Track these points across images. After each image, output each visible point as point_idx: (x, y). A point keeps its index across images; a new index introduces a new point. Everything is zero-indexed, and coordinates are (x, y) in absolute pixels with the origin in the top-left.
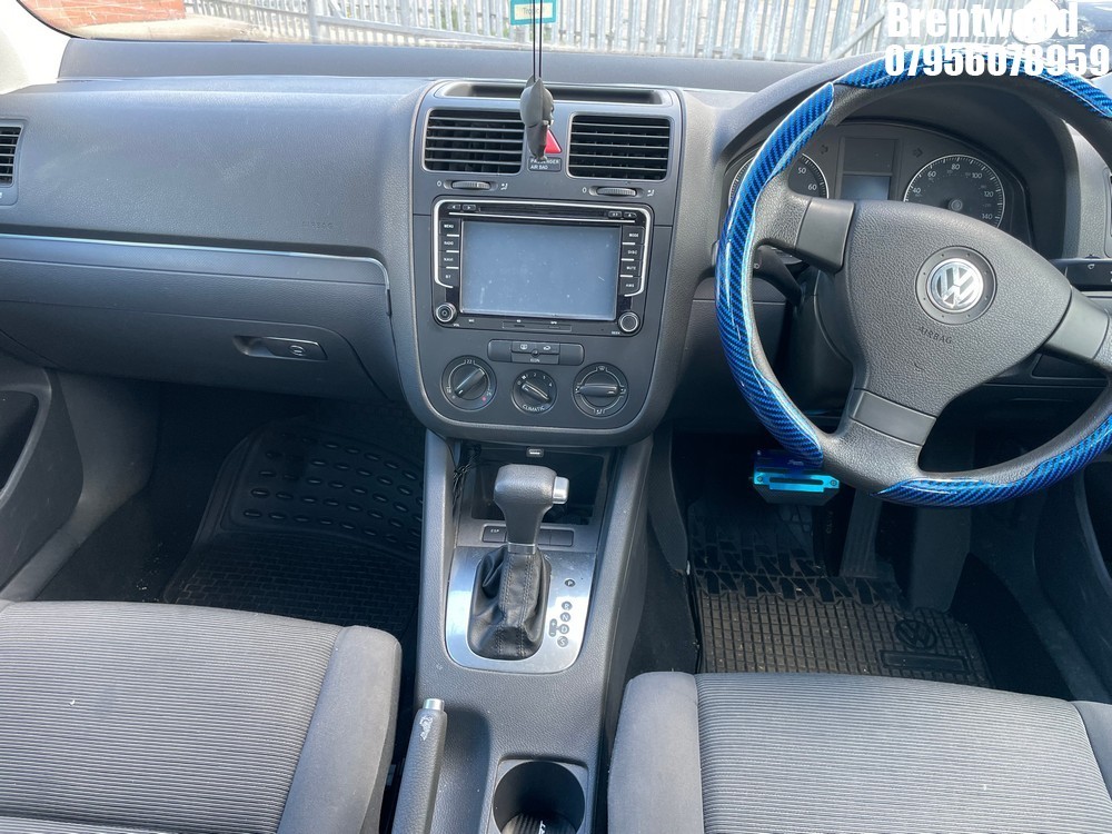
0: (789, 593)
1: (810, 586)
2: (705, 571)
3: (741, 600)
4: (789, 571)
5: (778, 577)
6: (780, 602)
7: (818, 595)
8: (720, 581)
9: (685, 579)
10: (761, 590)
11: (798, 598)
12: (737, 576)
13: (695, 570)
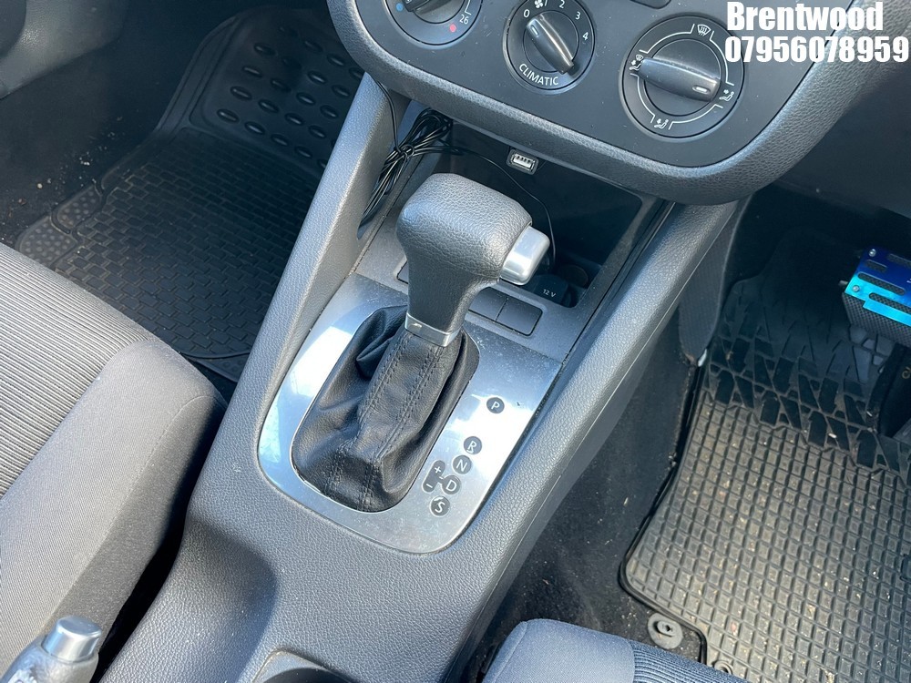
0: (818, 435)
1: (849, 434)
2: (723, 368)
3: (752, 422)
4: (829, 406)
5: (813, 410)
6: (801, 443)
7: (854, 452)
8: (736, 389)
9: (693, 369)
10: (784, 419)
11: (827, 446)
12: (759, 389)
13: (710, 363)
